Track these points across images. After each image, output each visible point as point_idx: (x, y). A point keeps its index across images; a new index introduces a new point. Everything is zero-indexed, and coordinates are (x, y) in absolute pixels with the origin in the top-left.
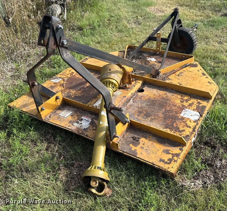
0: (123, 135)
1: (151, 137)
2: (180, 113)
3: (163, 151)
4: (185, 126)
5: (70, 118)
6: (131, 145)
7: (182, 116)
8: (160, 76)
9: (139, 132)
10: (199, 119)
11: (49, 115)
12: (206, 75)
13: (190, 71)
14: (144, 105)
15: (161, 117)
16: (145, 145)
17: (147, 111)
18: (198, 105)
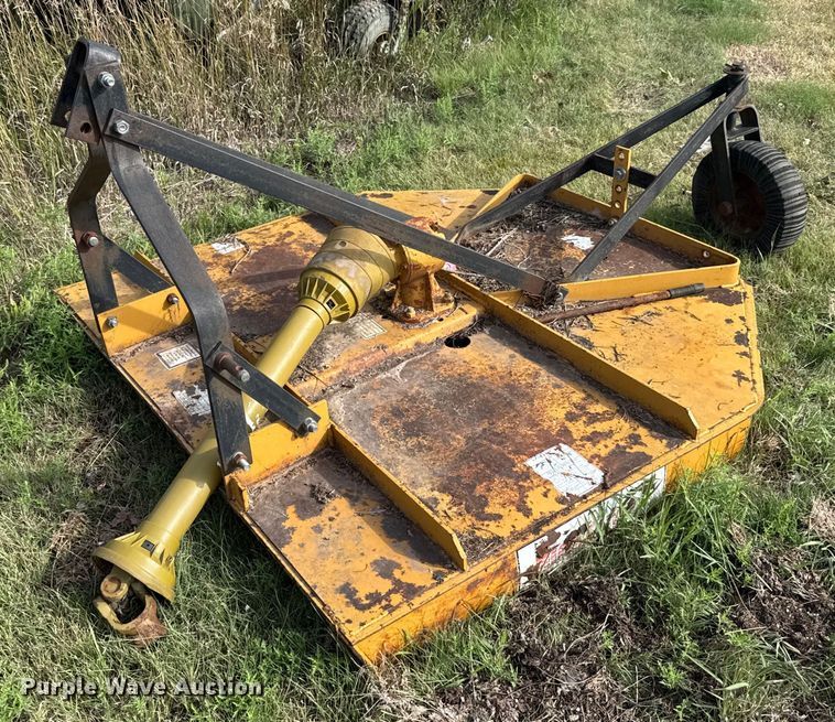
0: (291, 469)
1: (372, 504)
2: (533, 455)
3: (375, 563)
4: (513, 503)
5: (180, 374)
6: (291, 509)
7: (529, 468)
8: (563, 308)
9: (347, 476)
10: (585, 497)
11: (133, 348)
12: (747, 345)
13: (693, 316)
14: (428, 392)
15: (455, 449)
16: (334, 524)
17: (423, 415)
18: (625, 448)
